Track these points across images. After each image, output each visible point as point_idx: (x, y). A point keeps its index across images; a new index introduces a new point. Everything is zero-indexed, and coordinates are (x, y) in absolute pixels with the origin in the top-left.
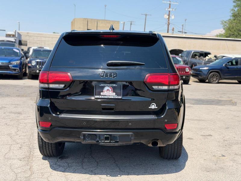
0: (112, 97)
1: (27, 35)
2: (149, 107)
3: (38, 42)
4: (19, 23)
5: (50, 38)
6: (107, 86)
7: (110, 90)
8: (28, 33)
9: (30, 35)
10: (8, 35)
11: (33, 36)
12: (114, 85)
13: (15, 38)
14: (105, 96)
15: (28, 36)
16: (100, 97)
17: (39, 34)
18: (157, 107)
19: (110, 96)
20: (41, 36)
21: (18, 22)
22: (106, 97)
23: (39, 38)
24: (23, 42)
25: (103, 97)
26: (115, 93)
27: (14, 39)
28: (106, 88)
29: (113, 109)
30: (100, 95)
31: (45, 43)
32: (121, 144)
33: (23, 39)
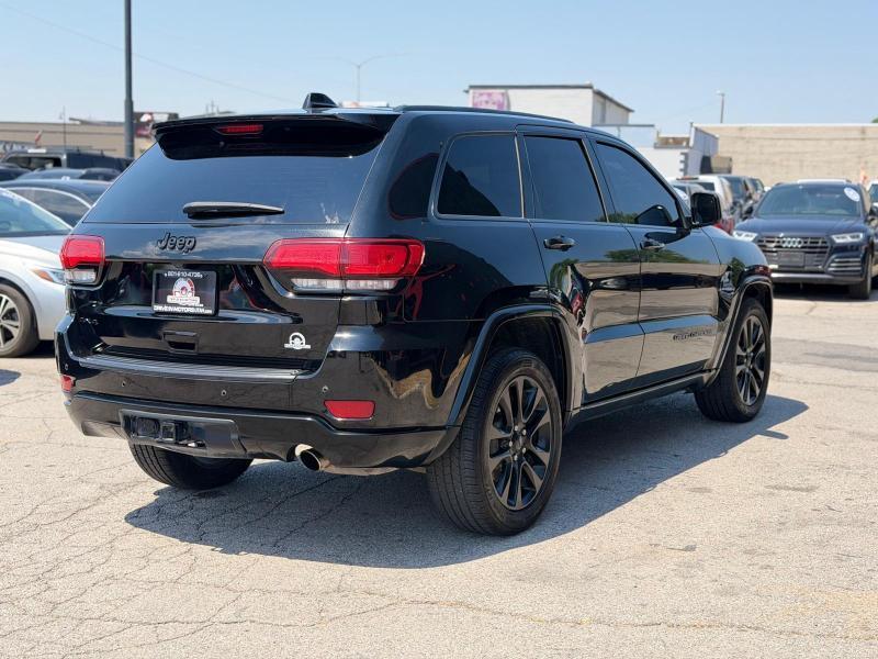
0: (192, 310)
1: (737, 137)
2: (287, 346)
3: (777, 159)
4: (723, 95)
5: (823, 143)
6: (181, 277)
7: (189, 288)
8: (741, 129)
9: (747, 135)
10: (671, 141)
11: (758, 138)
12: (198, 275)
13: (686, 151)
14: (176, 305)
15: (743, 138)
16: (166, 309)
17: (781, 130)
18: (309, 347)
19: (187, 306)
20: (789, 136)
21: (719, 92)
22: (177, 309)
23: (781, 142)
24: (714, 164)
25: (171, 309)
26: (198, 299)
27: (682, 154)
28: (181, 283)
29: (191, 346)
30: (165, 303)
31: (801, 161)
32: (219, 455)
33: (723, 150)
